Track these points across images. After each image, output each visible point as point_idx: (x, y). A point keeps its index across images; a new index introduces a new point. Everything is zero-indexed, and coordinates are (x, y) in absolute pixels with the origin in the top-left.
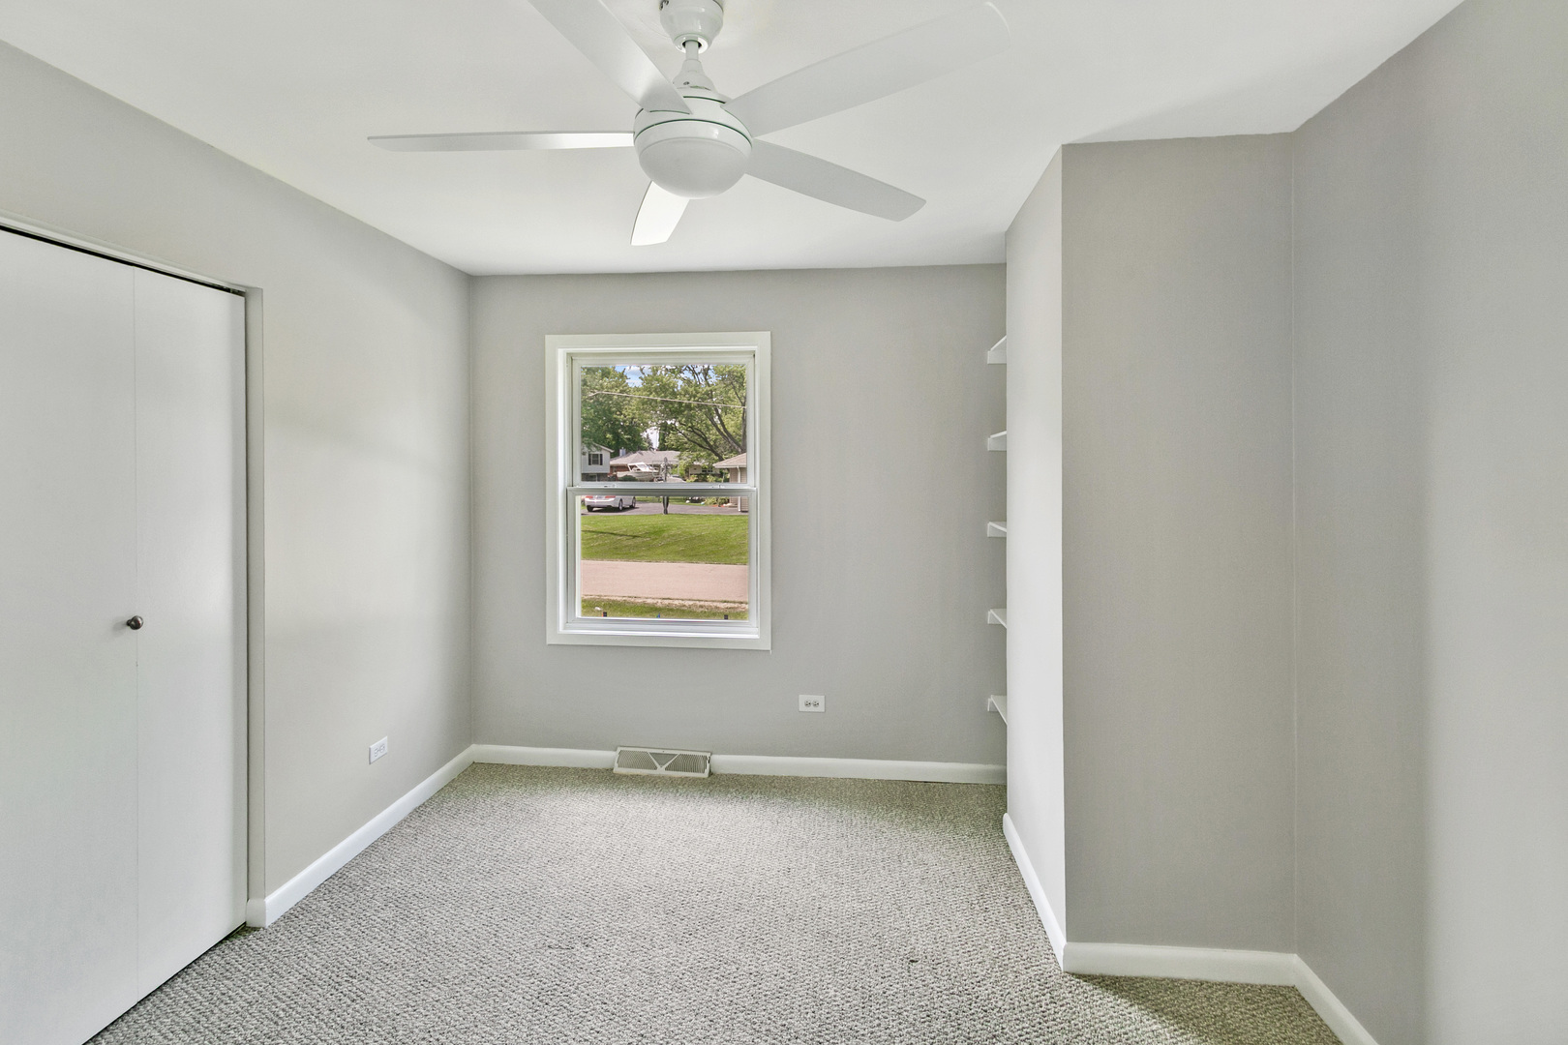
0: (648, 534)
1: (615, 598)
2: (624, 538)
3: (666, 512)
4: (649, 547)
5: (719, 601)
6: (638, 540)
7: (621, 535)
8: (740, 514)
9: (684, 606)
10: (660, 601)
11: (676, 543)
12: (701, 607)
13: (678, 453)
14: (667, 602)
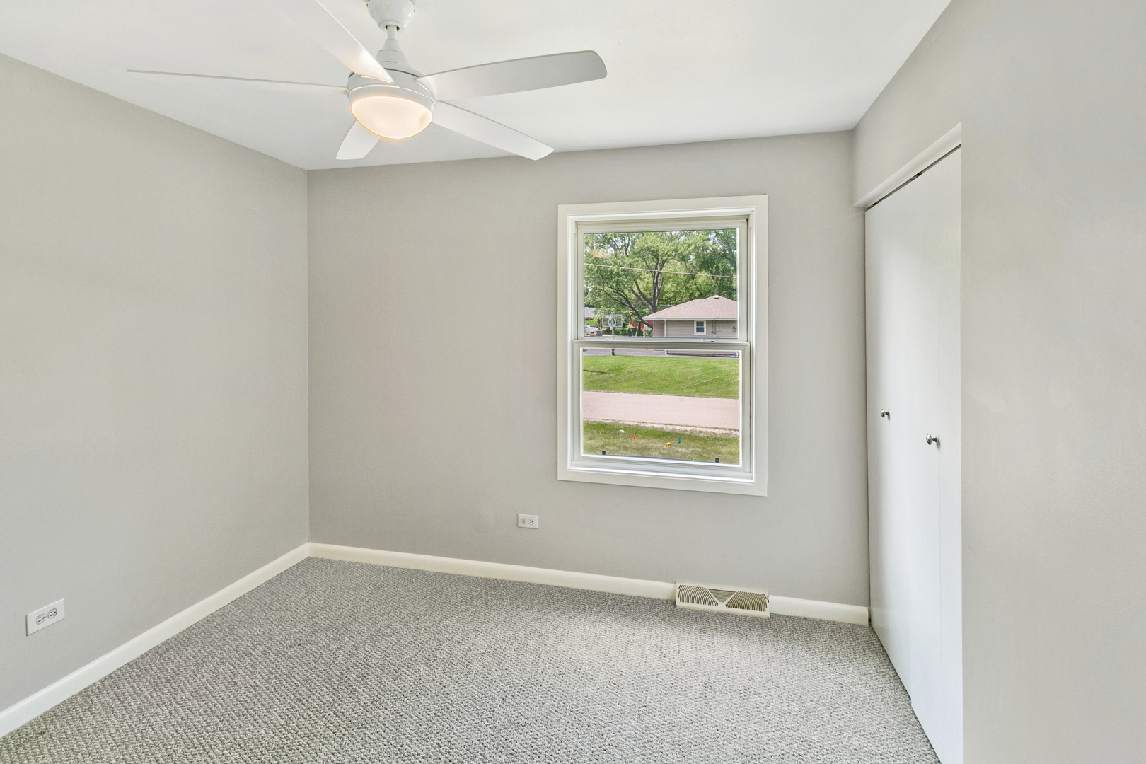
0: (610, 371)
1: (629, 423)
2: (595, 374)
3: (613, 354)
4: (616, 382)
5: (711, 428)
6: (606, 375)
7: (592, 372)
8: (667, 356)
9: (686, 431)
10: (665, 426)
11: (635, 378)
12: (701, 432)
13: (594, 309)
14: (671, 427)
